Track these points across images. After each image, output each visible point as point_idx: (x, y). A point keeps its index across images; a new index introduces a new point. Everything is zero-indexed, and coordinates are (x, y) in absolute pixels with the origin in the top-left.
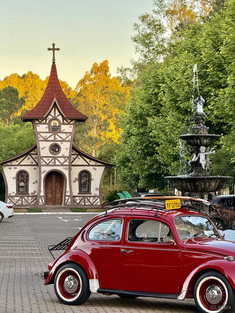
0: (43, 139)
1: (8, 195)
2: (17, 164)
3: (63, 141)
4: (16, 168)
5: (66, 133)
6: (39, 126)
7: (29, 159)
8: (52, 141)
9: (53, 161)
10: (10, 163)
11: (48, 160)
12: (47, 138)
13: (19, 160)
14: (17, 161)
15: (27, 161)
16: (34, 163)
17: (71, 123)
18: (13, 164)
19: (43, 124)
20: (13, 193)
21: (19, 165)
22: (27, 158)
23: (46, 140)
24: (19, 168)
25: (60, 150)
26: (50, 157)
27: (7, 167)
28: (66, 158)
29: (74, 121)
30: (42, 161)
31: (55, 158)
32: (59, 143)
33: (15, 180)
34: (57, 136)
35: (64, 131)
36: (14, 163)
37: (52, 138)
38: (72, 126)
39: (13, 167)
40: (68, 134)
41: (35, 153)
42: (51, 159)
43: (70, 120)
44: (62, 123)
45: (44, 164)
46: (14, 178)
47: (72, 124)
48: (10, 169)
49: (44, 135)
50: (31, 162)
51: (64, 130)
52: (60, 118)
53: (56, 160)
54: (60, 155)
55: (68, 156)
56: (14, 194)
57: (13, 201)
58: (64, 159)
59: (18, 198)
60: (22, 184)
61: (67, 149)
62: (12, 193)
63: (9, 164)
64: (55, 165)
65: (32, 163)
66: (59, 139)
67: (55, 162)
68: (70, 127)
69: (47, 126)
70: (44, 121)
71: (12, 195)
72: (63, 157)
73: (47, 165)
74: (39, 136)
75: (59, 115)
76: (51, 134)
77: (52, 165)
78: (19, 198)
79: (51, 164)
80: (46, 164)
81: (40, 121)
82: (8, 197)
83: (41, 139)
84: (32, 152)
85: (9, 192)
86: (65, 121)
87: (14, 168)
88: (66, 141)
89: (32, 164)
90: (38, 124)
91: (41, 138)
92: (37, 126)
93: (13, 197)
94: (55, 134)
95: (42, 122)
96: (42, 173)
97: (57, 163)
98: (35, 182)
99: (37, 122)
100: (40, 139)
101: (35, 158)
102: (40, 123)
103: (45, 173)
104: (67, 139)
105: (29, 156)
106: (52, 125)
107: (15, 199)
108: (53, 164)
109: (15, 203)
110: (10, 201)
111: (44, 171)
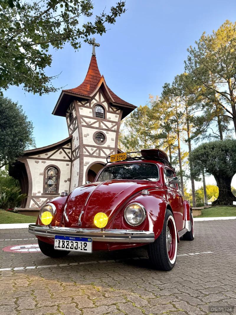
0: (86, 125)
1: (32, 195)
2: (46, 157)
3: (109, 130)
4: (44, 162)
5: (112, 122)
6: (82, 109)
7: (61, 153)
8: (97, 128)
9: (98, 151)
10: (38, 155)
11: (92, 150)
12: (92, 124)
13: (50, 153)
14: (47, 155)
15: (59, 155)
16: (67, 158)
17: (117, 112)
18: (41, 157)
19: (87, 107)
20: (39, 192)
21: (48, 159)
22: (59, 152)
23: (89, 126)
24: (49, 163)
25: (105, 140)
26: (94, 146)
27: (34, 161)
28: (112, 150)
29: (119, 111)
30: (84, 150)
31: (100, 149)
32: (105, 132)
33: (42, 177)
34: (102, 124)
35: (110, 120)
36: (43, 156)
37: (97, 125)
38: (118, 116)
39: (40, 161)
40: (114, 124)
41: (68, 147)
42: (95, 149)
43: (116, 109)
44: (107, 110)
45: (87, 154)
46: (41, 174)
47: (117, 114)
48: (37, 162)
49: (87, 120)
50: (63, 156)
51: (110, 118)
52: (105, 105)
53: (101, 151)
54: (105, 145)
55: (114, 147)
56: (40, 195)
57: (38, 203)
58: (109, 151)
59: (45, 199)
60: (50, 182)
61: (112, 140)
62: (37, 192)
63: (36, 156)
64: (99, 157)
65: (65, 157)
66: (105, 127)
67: (99, 153)
68: (116, 117)
69: (91, 110)
70: (88, 104)
71: (37, 195)
72: (109, 148)
73: (91, 156)
74: (81, 120)
75: (104, 102)
76: (95, 120)
77: (96, 157)
78: (47, 199)
79: (95, 154)
80: (88, 154)
81: (83, 103)
82: (32, 198)
83: (84, 124)
84: (65, 146)
85: (33, 192)
86: (110, 109)
87: (42, 162)
88: (112, 131)
89: (65, 159)
90: (80, 106)
91: (84, 122)
92: (79, 109)
93: (38, 197)
94: (100, 121)
95: (86, 105)
96: (85, 166)
97: (102, 154)
98: (67, 180)
99: (80, 104)
100: (82, 124)
101: (68, 153)
102: (83, 106)
103: (88, 165)
104: (113, 129)
105: (61, 150)
106: (97, 111)
107: (40, 200)
108: (98, 155)
109: (40, 205)
110: (34, 203)
111: (87, 163)
